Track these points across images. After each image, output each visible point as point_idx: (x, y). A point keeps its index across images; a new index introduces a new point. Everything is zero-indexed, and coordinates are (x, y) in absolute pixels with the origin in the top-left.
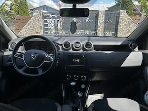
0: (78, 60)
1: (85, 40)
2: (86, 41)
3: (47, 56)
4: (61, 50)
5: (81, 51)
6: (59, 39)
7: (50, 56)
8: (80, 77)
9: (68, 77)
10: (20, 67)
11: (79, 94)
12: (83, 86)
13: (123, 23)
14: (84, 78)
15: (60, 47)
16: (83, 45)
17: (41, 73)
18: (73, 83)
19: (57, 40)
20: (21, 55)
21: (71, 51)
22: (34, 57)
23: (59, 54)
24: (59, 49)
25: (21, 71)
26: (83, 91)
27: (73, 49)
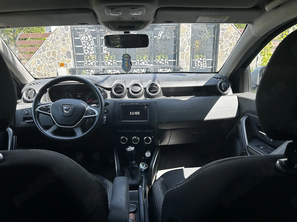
0: (137, 113)
1: (147, 81)
2: (150, 82)
3: (88, 108)
4: (109, 97)
5: (143, 98)
6: (106, 79)
7: (93, 107)
8: (142, 139)
9: (124, 140)
10: (47, 128)
11: (142, 167)
12: (148, 154)
13: (228, 41)
14: (148, 140)
15: (108, 93)
16: (145, 89)
17: (79, 134)
18: (131, 149)
19: (102, 81)
20: (47, 109)
21: (126, 98)
22: (67, 110)
23: (107, 104)
24: (105, 96)
25: (48, 133)
26: (148, 161)
27: (130, 96)
